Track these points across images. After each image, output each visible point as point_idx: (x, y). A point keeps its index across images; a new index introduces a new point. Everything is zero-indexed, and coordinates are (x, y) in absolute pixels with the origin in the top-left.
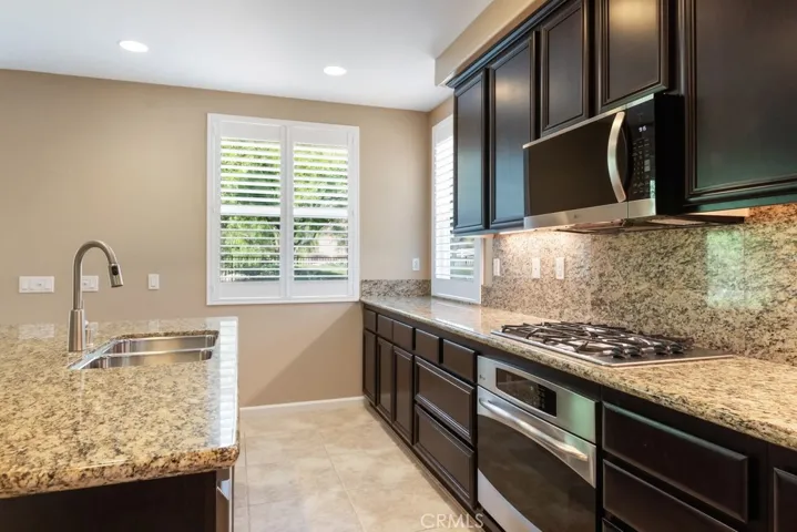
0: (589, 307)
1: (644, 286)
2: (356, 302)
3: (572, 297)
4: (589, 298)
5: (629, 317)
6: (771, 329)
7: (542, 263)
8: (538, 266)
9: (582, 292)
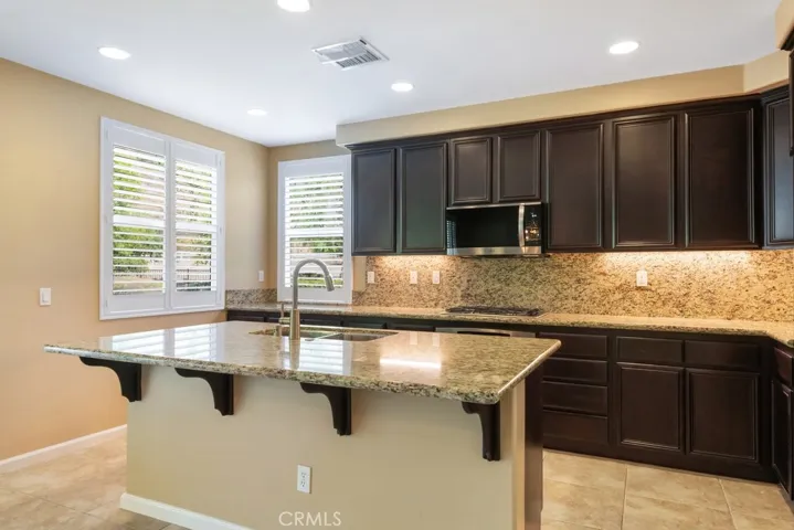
0: (459, 299)
1: (498, 286)
2: (222, 311)
3: (446, 294)
4: (459, 293)
5: (487, 302)
6: (561, 300)
7: (419, 274)
8: (416, 277)
9: (453, 291)
